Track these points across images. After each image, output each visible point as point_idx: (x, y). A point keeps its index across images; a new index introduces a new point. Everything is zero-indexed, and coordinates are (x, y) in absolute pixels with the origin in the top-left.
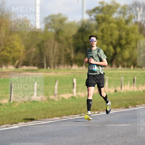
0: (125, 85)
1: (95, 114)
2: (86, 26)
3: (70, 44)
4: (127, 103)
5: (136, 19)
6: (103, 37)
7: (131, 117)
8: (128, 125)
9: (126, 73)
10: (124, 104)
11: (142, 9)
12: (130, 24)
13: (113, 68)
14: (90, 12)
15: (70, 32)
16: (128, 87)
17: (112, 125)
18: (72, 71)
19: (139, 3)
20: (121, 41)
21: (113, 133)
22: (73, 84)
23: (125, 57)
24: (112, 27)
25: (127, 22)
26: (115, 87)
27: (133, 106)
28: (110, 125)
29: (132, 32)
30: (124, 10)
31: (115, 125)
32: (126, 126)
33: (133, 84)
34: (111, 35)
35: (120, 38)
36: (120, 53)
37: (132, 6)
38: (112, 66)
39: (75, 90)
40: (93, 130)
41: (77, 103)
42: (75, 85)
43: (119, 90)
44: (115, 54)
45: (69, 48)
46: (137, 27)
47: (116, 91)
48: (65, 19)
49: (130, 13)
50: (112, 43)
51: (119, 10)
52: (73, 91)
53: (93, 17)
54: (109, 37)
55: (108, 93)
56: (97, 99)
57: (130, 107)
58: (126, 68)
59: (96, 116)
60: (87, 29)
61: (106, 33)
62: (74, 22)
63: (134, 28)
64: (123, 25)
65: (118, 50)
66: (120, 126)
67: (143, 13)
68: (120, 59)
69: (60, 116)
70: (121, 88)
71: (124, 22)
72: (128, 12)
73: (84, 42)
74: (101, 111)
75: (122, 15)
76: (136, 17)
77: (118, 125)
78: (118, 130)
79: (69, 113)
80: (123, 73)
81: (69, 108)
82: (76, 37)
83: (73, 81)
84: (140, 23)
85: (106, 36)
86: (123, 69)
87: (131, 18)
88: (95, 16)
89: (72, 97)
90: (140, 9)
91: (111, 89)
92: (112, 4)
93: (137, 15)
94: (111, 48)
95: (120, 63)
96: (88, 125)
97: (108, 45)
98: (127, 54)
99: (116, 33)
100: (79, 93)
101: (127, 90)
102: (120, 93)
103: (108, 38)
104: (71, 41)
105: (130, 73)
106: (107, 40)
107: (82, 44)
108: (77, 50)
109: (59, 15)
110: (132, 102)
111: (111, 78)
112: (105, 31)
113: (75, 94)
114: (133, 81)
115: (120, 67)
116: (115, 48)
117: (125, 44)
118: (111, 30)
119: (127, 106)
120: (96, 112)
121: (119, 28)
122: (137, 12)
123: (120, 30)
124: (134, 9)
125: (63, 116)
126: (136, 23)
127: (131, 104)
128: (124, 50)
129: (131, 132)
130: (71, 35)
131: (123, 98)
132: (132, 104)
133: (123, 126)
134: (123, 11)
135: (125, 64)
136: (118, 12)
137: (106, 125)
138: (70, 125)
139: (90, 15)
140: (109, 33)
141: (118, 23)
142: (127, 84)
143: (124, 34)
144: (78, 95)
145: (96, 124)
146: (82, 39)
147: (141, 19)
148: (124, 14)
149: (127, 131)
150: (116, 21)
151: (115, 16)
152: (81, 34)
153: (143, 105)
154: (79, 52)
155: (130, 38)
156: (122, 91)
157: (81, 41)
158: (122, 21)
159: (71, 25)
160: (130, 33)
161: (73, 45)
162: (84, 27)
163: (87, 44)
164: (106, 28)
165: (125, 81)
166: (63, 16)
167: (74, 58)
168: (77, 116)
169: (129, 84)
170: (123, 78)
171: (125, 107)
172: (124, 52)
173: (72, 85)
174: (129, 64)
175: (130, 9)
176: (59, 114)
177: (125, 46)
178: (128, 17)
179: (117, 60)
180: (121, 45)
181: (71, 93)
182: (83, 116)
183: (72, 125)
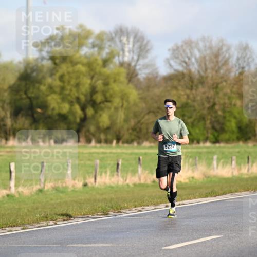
0: (101, 175)
1: (50, 226)
2: (33, 70)
3: (3, 102)
5: (121, 58)
6: (63, 88)
7: (113, 230)
8: (107, 245)
9: (103, 153)
10: (100, 209)
11: (131, 39)
12: (111, 66)
13: (80, 144)
15: (4, 79)
16: (108, 178)
17: (79, 245)
18: (8, 150)
19: (127, 29)
20: (94, 97)
22: (11, 172)
23: (101, 125)
24: (79, 72)
25: (106, 62)
26: (85, 178)
27: (117, 211)
28: (75, 245)
29: (115, 81)
30: (101, 41)
31: (84, 246)
32: (103, 247)
33: (115, 173)
34: (77, 85)
35: (93, 91)
36: (93, 117)
37: (113, 35)
38: (79, 141)
41: (17, 207)
42: (13, 175)
43: (92, 184)
44: (84, 119)
45: (3, 108)
46: (123, 71)
47: (85, 185)
49: (110, 46)
50: (78, 99)
51: (91, 40)
52: (10, 184)
53: (44, 54)
54: (74, 90)
55: (72, 189)
56: (52, 199)
57: (110, 213)
58: (103, 145)
60: (34, 74)
61: (69, 82)
62: (11, 63)
63: (118, 74)
64: (98, 69)
65: (90, 111)
67: (133, 46)
68: (92, 129)
70: (95, 179)
71: (100, 62)
72: (107, 44)
73: (30, 98)
74: (59, 221)
75: (96, 49)
76: (121, 53)
77: (90, 245)
79: (3, 224)
80: (98, 153)
81: (3, 215)
82: (14, 89)
83: (10, 166)
84: (129, 65)
85: (68, 87)
86: (98, 145)
87: (112, 55)
89: (8, 195)
90: (128, 40)
91: (76, 181)
92: (79, 31)
93: (123, 50)
94: (77, 108)
95: (94, 135)
97: (71, 103)
98: (105, 119)
99: (86, 82)
100: (20, 189)
101: (105, 184)
102: (93, 188)
103: (71, 90)
104: (6, 95)
105: (111, 153)
106: (69, 94)
107: (26, 102)
108: (16, 113)
110: (114, 205)
112: (67, 77)
113: (13, 190)
114: (115, 166)
115: (93, 143)
116: (83, 109)
117: (103, 102)
118: (78, 77)
119: (105, 212)
120: (52, 222)
121: (92, 73)
122: (123, 45)
123: (92, 77)
124: (117, 40)
126: (122, 64)
127: (112, 208)
128: (100, 112)
130: (6, 87)
131: (98, 197)
132: (115, 208)
133: (98, 247)
134: (97, 42)
135: (102, 136)
136: (90, 45)
138: (6, 245)
139: (41, 51)
140: (73, 82)
141: (90, 65)
142: (106, 172)
143: (99, 84)
144: (18, 192)
145: (50, 244)
146: (26, 93)
147: (131, 57)
148: (101, 48)
149: (105, 255)
150: (85, 61)
151: (84, 51)
152: (23, 83)
153: (134, 209)
154: (20, 115)
155: (111, 92)
156: (97, 184)
157: (24, 96)
158: (96, 60)
159: (6, 67)
160: (111, 81)
161: (10, 103)
162: (29, 71)
163: (34, 102)
164: (69, 73)
165: (101, 167)
167: (12, 126)
168: (17, 229)
170: (98, 161)
171: (102, 213)
172: (100, 116)
173: (9, 173)
174: (109, 137)
175: (112, 39)
177: (102, 105)
178: (107, 54)
179: (89, 131)
180: (94, 104)
181: (5, 189)
182: (27, 229)
183: (9, 246)
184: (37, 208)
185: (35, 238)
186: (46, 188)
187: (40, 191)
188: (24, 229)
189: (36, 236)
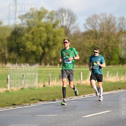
0: (52, 81)
2: (19, 30)
3: (4, 45)
4: (54, 96)
5: (62, 24)
6: (33, 39)
7: (58, 108)
8: (55, 115)
9: (53, 70)
10: (52, 98)
11: (67, 15)
12: (57, 27)
13: (42, 66)
15: (4, 34)
16: (55, 82)
17: (41, 115)
18: (6, 69)
19: (65, 9)
20: (49, 43)
21: (42, 122)
22: (8, 79)
23: (52, 56)
24: (41, 30)
25: (54, 26)
26: (44, 83)
27: (60, 99)
28: (39, 115)
29: (59, 35)
30: (52, 15)
31: (44, 116)
32: (53, 116)
33: (59, 80)
34: (40, 37)
35: (48, 40)
36: (48, 52)
37: (58, 12)
38: (41, 64)
40: (25, 120)
41: (11, 97)
42: (9, 81)
43: (47, 85)
44: (44, 54)
45: (4, 48)
46: (63, 30)
47: (44, 86)
49: (56, 18)
50: (41, 44)
51: (47, 15)
52: (7, 85)
54: (39, 39)
55: (38, 88)
56: (28, 93)
57: (57, 100)
58: (53, 66)
59: (27, 107)
60: (19, 32)
61: (36, 35)
62: (8, 26)
63: (60, 31)
64: (50, 29)
65: (47, 50)
66: (48, 116)
67: (68, 18)
68: (48, 58)
70: (49, 83)
71: (52, 26)
72: (55, 17)
73: (17, 43)
74: (31, 104)
75: (50, 19)
76: (62, 21)
77: (46, 115)
78: (47, 120)
79: (4, 105)
80: (50, 70)
81: (4, 101)
82: (10, 39)
83: (7, 77)
84: (66, 27)
85: (36, 38)
86: (51, 66)
87: (57, 22)
89: (6, 91)
90: (65, 15)
91: (40, 84)
92: (41, 10)
93: (63, 20)
94: (40, 48)
95: (48, 61)
96: (20, 116)
97: (37, 46)
98: (54, 53)
99: (45, 35)
101: (54, 85)
102: (48, 87)
103: (37, 39)
104: (5, 42)
105: (57, 70)
106: (36, 42)
107: (15, 45)
108: (10, 50)
110: (58, 96)
111: (40, 75)
112: (35, 33)
113: (9, 88)
114: (59, 77)
115: (48, 65)
116: (43, 48)
117: (53, 45)
118: (41, 33)
119: (54, 99)
120: (28, 104)
121: (48, 31)
122: (63, 17)
123: (48, 33)
124: (60, 15)
126: (62, 27)
127: (57, 97)
128: (52, 50)
129: (58, 121)
130: (5, 38)
131: (51, 92)
132: (59, 97)
133: (50, 116)
134: (50, 16)
135: (53, 62)
136: (47, 17)
137: (36, 116)
138: (5, 115)
140: (38, 35)
141: (47, 27)
142: (54, 80)
143: (51, 36)
144: (11, 89)
145: (27, 115)
146: (15, 41)
147: (67, 23)
148: (52, 19)
149: (54, 120)
150: (44, 25)
151: (44, 20)
152: (14, 36)
153: (68, 98)
154: (12, 52)
155: (57, 40)
156: (50, 86)
157: (14, 42)
158: (50, 24)
159: (5, 28)
160: (57, 35)
161: (7, 46)
162: (17, 30)
163: (19, 45)
164: (36, 31)
165: (52, 77)
167: (8, 57)
168: (10, 107)
169: (56, 80)
170: (50, 74)
171: (52, 100)
172: (52, 52)
173: (6, 81)
174: (56, 62)
175: (57, 14)
177: (53, 47)
178: (55, 21)
179: (46, 59)
180: (48, 46)
181: (5, 88)
182: (16, 107)
183: (7, 116)
184: (21, 97)
185: (20, 112)
186: (25, 88)
187: (22, 89)
188: (14, 107)
189: (20, 111)
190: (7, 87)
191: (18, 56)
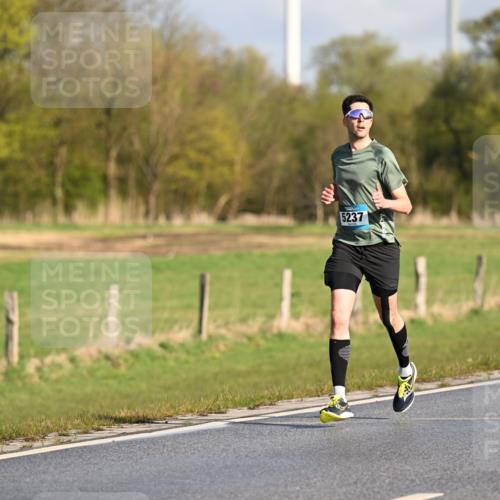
1: (493, 379)
2: (461, 77)
3: (403, 139)
14: (473, 29)
15: (404, 95)
18: (413, 232)
22: (417, 276)
39: (421, 298)
41: (430, 343)
42: (423, 281)
45: (402, 151)
48: (387, 52)
52: (414, 299)
53: (483, 45)
56: (497, 329)
60: (464, 85)
62: (419, 63)
69: (370, 388)
73: (455, 132)
82: (425, 115)
83: (415, 265)
88: (490, 43)
89: (412, 322)
96: (466, 419)
100: (436, 309)
104: (409, 127)
107: (447, 139)
108: (429, 159)
109: (369, 38)
113: (422, 311)
120: (496, 374)
125: (381, 386)
130: (408, 109)
139: (475, 39)
144: (434, 317)
146: (447, 121)
152: (441, 103)
154: (435, 166)
157: (443, 128)
159: (409, 72)
161: (417, 142)
162: (453, 79)
163: (464, 139)
166: (380, 43)
167: (421, 185)
168: (428, 386)
173: (413, 279)
176: (368, 380)
181: (407, 308)
182: (449, 386)
183: (413, 419)
184: (469, 346)
185: (464, 404)
186: (486, 307)
187: (475, 312)
188: (442, 386)
189: (466, 401)
190: (416, 307)
191: (457, 183)
